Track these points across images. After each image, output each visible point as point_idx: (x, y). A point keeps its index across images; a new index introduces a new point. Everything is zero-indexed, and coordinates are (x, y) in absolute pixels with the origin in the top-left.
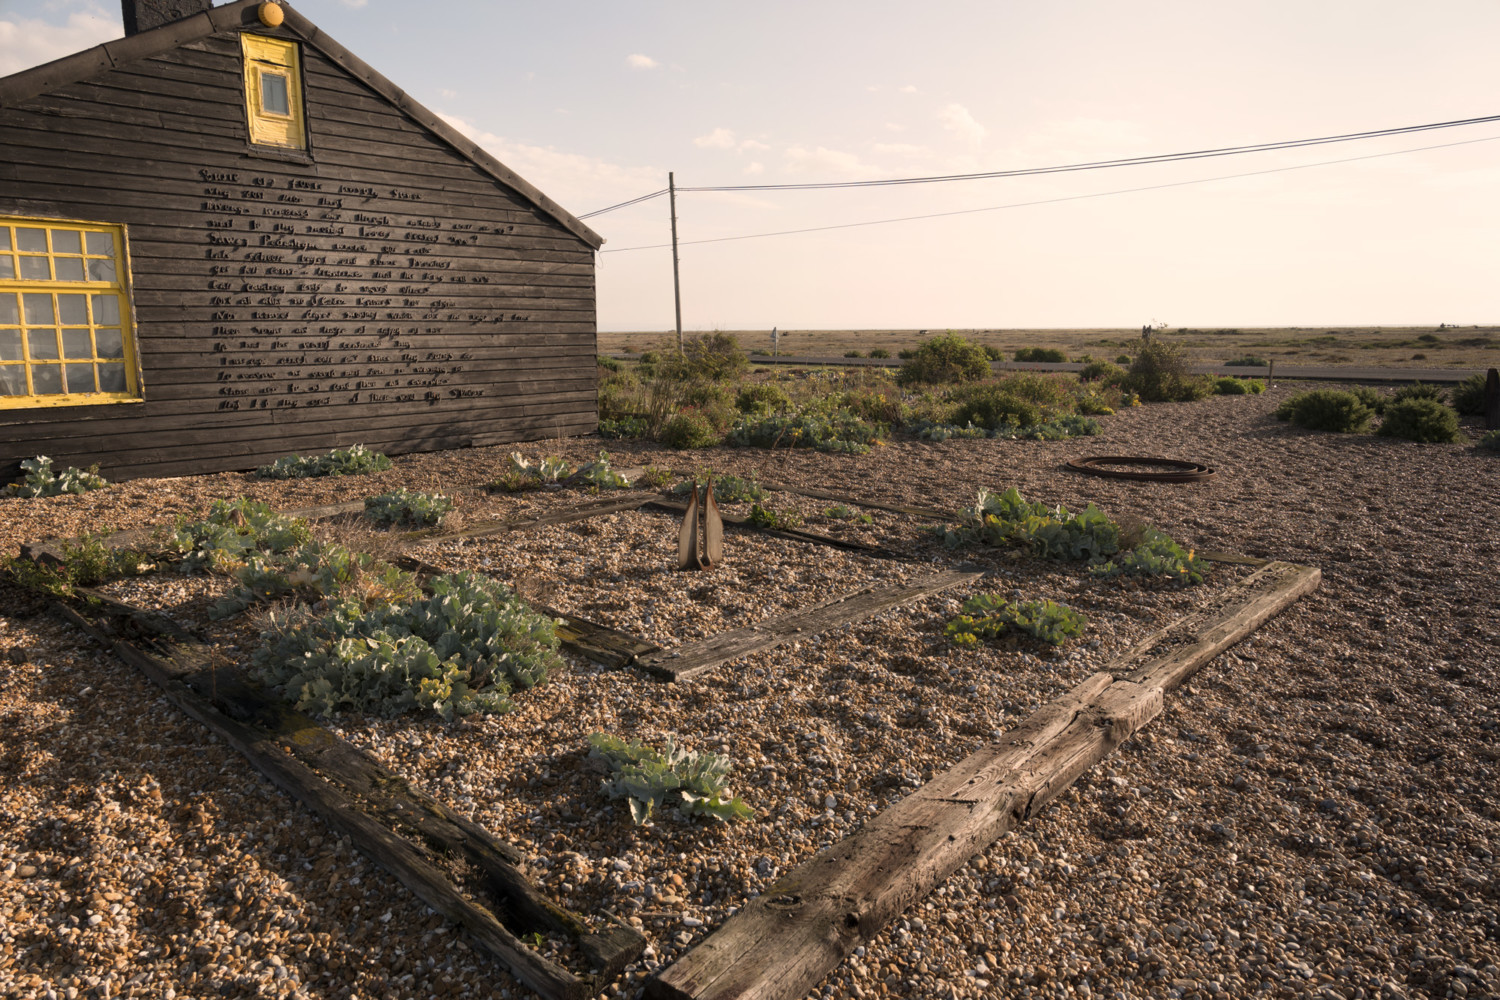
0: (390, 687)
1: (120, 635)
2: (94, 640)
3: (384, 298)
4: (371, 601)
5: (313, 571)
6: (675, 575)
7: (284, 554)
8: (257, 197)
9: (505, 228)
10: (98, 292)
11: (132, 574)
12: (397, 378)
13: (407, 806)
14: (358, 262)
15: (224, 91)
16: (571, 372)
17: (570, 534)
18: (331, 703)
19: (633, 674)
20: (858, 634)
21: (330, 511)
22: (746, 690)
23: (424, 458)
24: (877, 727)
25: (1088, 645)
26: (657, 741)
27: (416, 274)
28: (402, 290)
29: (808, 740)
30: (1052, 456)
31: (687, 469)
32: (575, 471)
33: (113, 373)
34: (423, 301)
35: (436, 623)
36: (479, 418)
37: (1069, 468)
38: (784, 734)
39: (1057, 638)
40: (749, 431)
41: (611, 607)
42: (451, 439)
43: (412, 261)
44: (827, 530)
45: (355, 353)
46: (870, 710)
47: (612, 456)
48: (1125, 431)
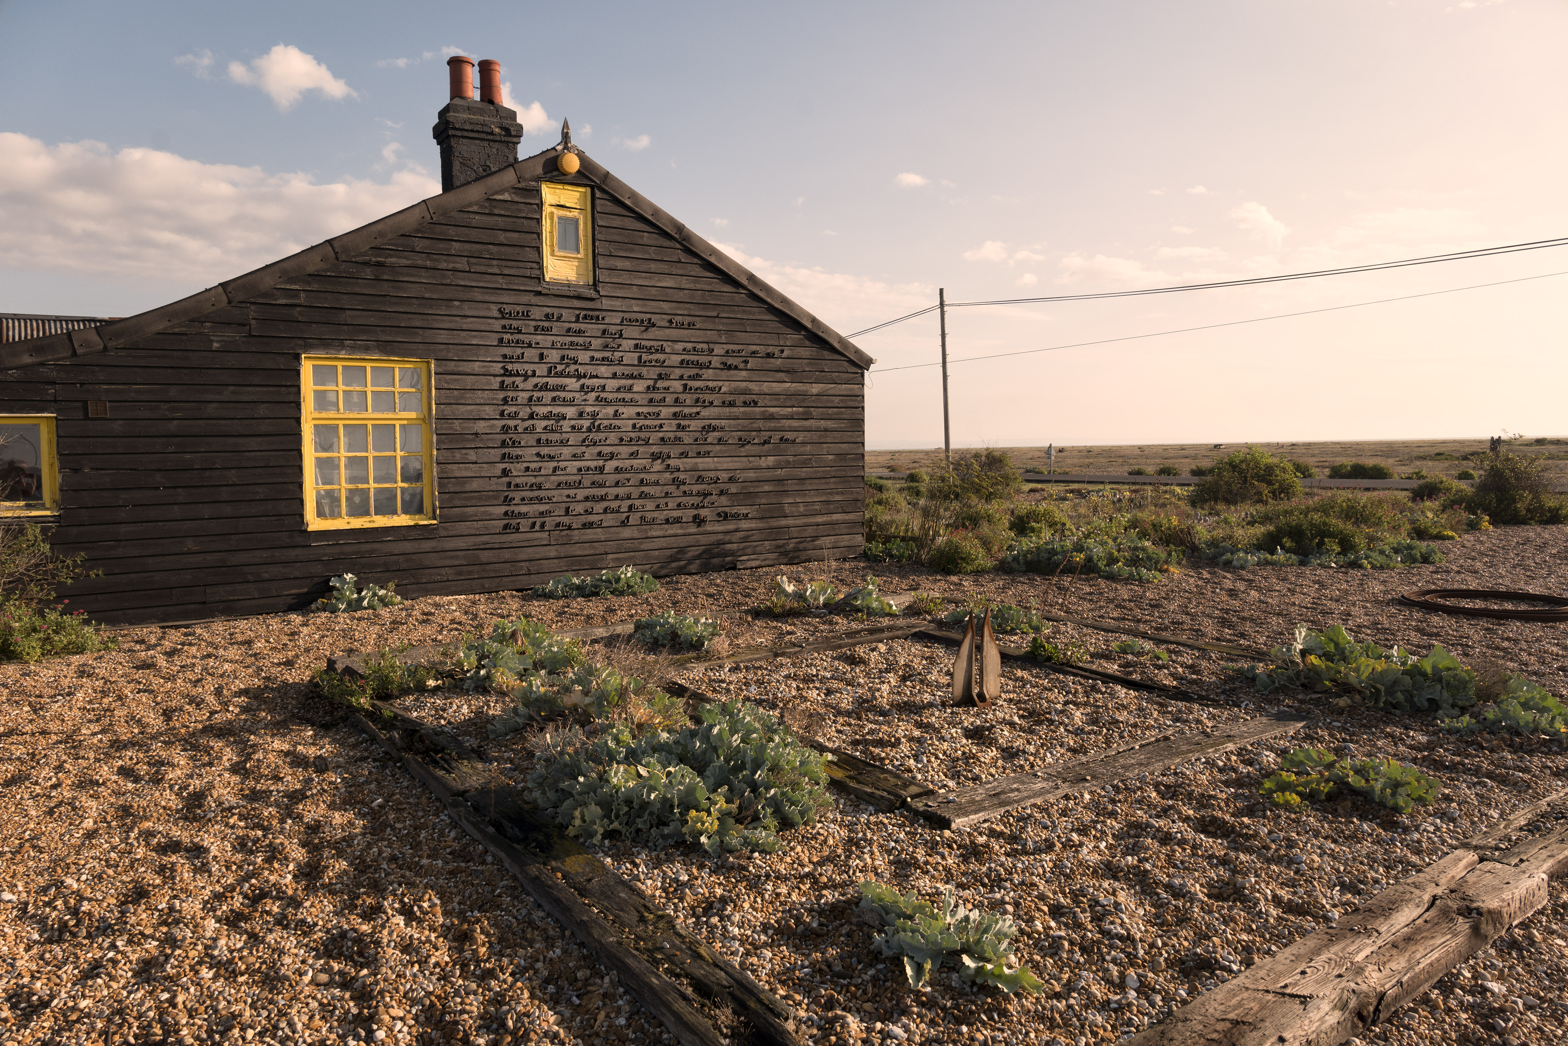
0: (658, 817)
1: (408, 749)
2: (386, 753)
3: (658, 422)
4: (640, 726)
5: (586, 693)
6: (949, 711)
7: (558, 674)
8: (546, 331)
9: (776, 351)
10: (405, 422)
11: (421, 689)
12: (666, 500)
13: (673, 946)
14: (635, 389)
15: (524, 235)
16: (837, 493)
17: (836, 663)
18: (601, 831)
19: (906, 817)
20: (1156, 786)
21: (601, 632)
22: (1030, 843)
23: (690, 580)
24: (1184, 896)
25: (1443, 815)
26: (934, 895)
27: (689, 399)
28: (675, 414)
29: (1103, 906)
30: (1382, 588)
31: (959, 595)
32: (842, 596)
33: (413, 496)
34: (695, 425)
35: (704, 752)
36: (745, 539)
37: (1404, 602)
38: (1076, 896)
39: (1401, 803)
40: (1025, 556)
41: (881, 743)
42: (716, 561)
43: (685, 386)
44: (1116, 667)
45: (628, 476)
46: (1174, 876)
47: (877, 580)
48: (1473, 559)
